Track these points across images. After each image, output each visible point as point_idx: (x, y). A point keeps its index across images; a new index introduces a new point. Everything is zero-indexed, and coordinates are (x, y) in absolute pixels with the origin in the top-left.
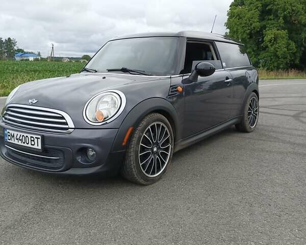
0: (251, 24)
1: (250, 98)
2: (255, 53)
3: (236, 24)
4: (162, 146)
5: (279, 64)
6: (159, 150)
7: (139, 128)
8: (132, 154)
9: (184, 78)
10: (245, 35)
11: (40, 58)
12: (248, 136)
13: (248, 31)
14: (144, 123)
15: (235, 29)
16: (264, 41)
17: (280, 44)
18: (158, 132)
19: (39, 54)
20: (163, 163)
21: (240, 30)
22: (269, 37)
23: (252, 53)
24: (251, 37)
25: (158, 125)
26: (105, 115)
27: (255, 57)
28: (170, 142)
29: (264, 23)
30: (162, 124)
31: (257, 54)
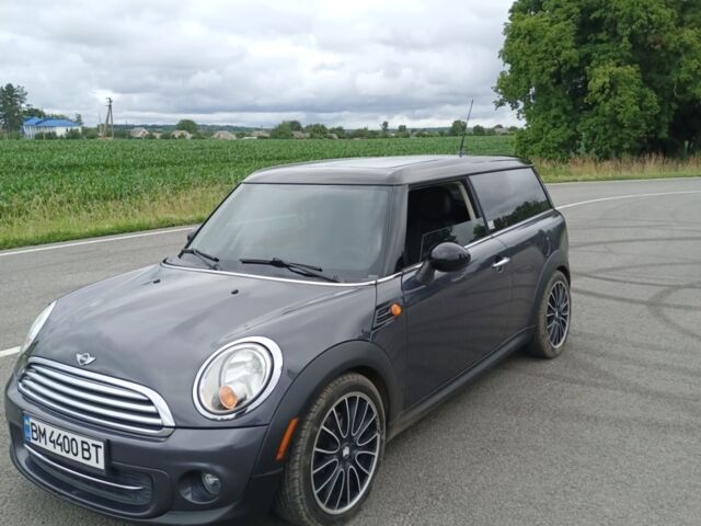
0: (559, 54)
1: (549, 284)
2: (570, 118)
3: (524, 53)
4: (361, 441)
5: (622, 141)
6: (354, 452)
7: (312, 416)
8: (297, 474)
9: (406, 277)
10: (545, 78)
11: (80, 129)
12: (548, 372)
13: (552, 69)
14: (322, 402)
15: (522, 64)
16: (588, 92)
17: (624, 98)
18: (352, 413)
19: (79, 121)
20: (363, 476)
21: (535, 67)
22: (599, 82)
23: (563, 118)
24: (559, 82)
25: (352, 400)
26: (240, 396)
27: (568, 126)
28: (378, 428)
29: (586, 49)
30: (359, 395)
31: (573, 120)
